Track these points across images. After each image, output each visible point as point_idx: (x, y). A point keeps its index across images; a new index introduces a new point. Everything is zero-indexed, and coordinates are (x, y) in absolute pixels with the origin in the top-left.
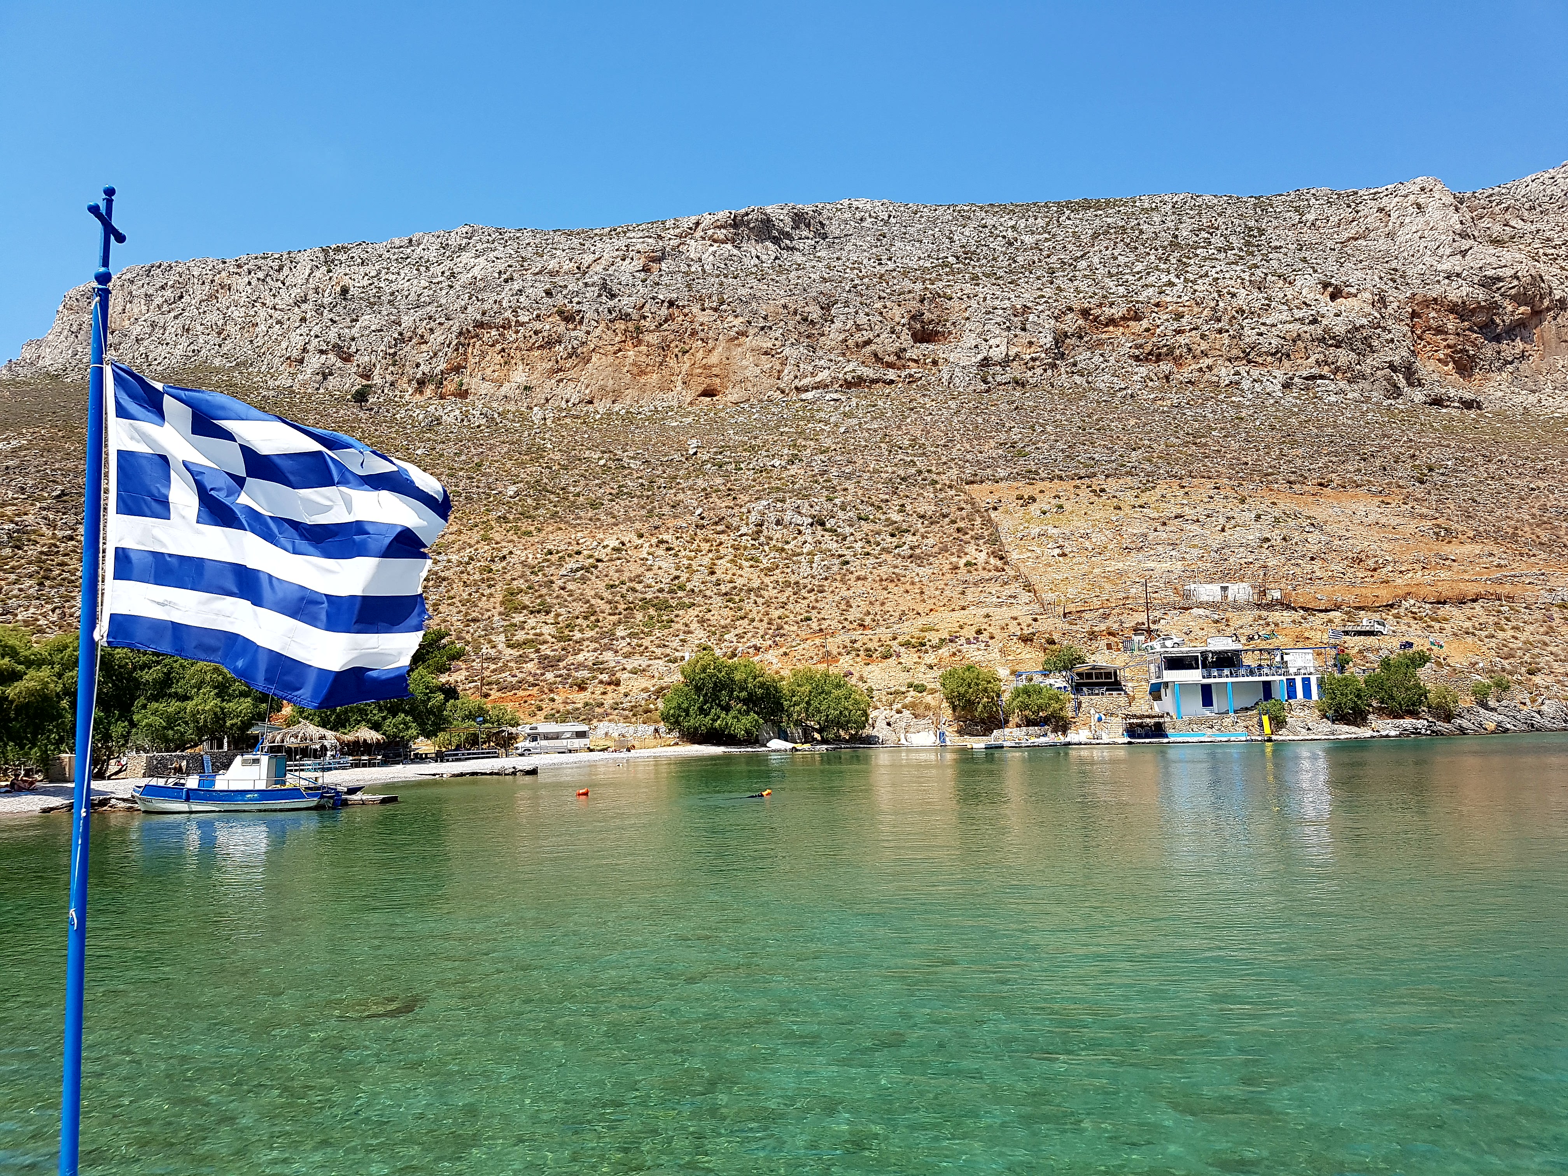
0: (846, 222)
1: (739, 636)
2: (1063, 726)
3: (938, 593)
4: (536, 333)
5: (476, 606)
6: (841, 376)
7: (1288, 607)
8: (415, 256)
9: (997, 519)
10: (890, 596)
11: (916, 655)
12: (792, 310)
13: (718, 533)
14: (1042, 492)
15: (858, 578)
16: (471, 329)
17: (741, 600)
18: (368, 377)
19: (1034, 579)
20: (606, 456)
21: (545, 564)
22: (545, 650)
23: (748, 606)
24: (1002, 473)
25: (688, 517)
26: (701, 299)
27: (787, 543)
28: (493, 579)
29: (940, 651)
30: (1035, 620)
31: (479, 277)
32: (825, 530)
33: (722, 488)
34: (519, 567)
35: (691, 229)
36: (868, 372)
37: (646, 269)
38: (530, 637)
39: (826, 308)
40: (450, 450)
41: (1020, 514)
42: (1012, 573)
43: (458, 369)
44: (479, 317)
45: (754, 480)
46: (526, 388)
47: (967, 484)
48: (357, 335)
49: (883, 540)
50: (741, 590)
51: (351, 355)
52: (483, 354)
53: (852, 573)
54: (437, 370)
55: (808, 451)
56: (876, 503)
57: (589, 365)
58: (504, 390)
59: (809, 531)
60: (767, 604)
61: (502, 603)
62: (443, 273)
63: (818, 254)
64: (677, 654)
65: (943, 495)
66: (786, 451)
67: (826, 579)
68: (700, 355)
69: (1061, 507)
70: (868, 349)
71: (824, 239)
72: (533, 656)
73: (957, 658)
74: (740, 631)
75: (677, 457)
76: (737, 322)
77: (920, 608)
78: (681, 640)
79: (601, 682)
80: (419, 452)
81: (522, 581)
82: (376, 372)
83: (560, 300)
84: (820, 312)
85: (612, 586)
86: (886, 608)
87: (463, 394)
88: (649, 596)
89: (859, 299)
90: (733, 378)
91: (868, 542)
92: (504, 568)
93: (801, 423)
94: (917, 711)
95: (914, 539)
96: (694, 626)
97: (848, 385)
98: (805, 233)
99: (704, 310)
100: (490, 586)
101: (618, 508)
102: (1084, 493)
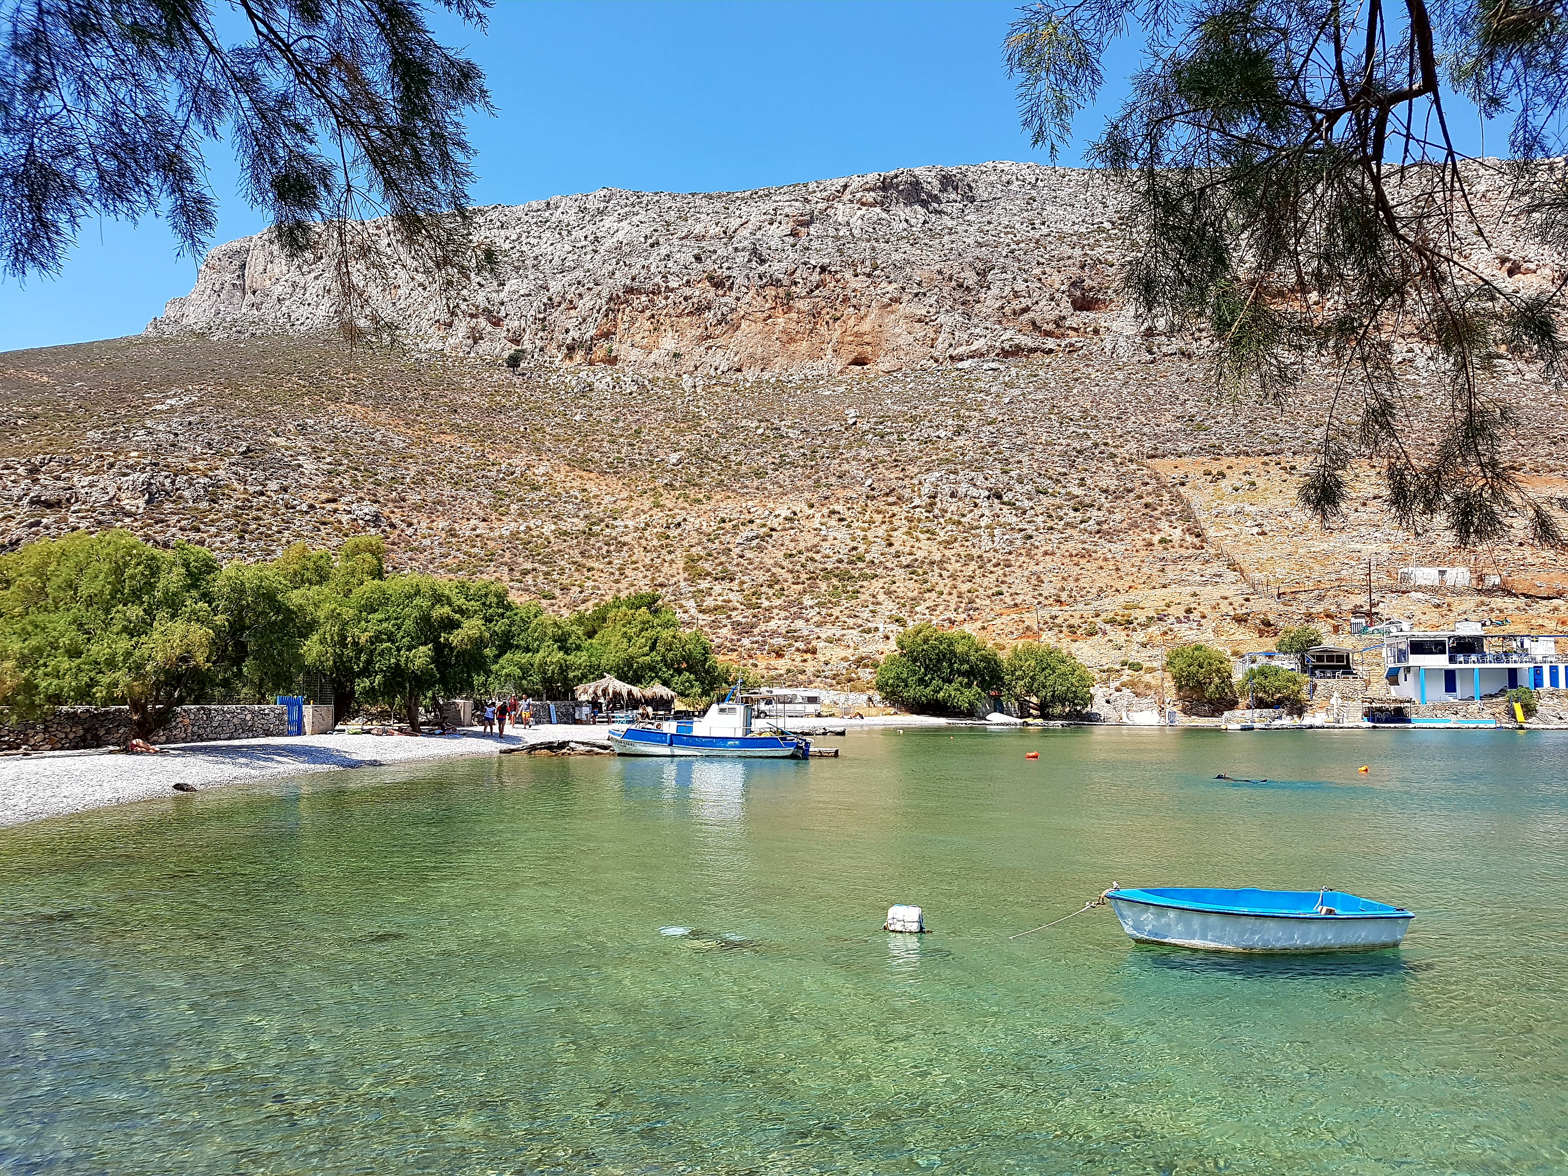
0: (992, 185)
1: (932, 609)
2: (1298, 708)
3: (1134, 570)
4: (686, 299)
5: (660, 571)
6: (997, 344)
7: (1510, 594)
8: (553, 219)
9: (1186, 495)
10: (1082, 571)
11: (1124, 633)
12: (947, 275)
13: (890, 504)
14: (1230, 467)
15: (1046, 553)
16: (620, 294)
17: (925, 573)
18: (516, 341)
19: (1238, 558)
20: (763, 424)
21: (721, 532)
22: (737, 616)
23: (933, 577)
24: (1184, 448)
25: (857, 488)
26: (853, 264)
27: (964, 516)
28: (672, 545)
29: (1150, 630)
30: (1247, 600)
31: (625, 241)
32: (1004, 503)
33: (888, 458)
34: (695, 534)
35: (838, 191)
36: (1027, 341)
37: (794, 234)
38: (720, 603)
39: (982, 274)
40: (608, 416)
41: (1210, 490)
42: (1213, 551)
43: (607, 335)
44: (628, 282)
45: (921, 451)
46: (675, 355)
47: (1148, 458)
48: (505, 300)
49: (1066, 514)
50: (923, 562)
51: (500, 320)
52: (633, 320)
53: (1037, 548)
54: (587, 336)
55: (974, 422)
56: (1054, 477)
57: (738, 333)
58: (652, 358)
59: (986, 504)
60: (953, 577)
61: (685, 569)
62: (586, 237)
63: (967, 218)
64: (870, 625)
65: (1125, 469)
66: (950, 422)
67: (1010, 553)
68: (851, 322)
69: (1253, 484)
70: (1026, 316)
71: (972, 202)
72: (724, 622)
73: (1169, 637)
74: (930, 603)
75: (836, 426)
76: (890, 288)
77: (1118, 585)
78: (872, 611)
79: (798, 650)
80: (577, 418)
81: (700, 548)
82: (526, 337)
83: (709, 265)
84: (976, 278)
85: (790, 556)
86: (1081, 583)
87: (612, 360)
88: (829, 566)
89: (1016, 264)
90: (885, 346)
91: (1050, 516)
92: (680, 535)
93: (961, 393)
94: (1139, 691)
95: (1101, 514)
96: (881, 597)
97: (1005, 354)
98: (953, 196)
99: (856, 276)
100: (670, 553)
101: (784, 476)
102: (1274, 470)
